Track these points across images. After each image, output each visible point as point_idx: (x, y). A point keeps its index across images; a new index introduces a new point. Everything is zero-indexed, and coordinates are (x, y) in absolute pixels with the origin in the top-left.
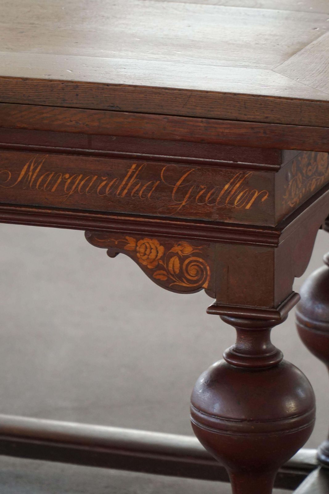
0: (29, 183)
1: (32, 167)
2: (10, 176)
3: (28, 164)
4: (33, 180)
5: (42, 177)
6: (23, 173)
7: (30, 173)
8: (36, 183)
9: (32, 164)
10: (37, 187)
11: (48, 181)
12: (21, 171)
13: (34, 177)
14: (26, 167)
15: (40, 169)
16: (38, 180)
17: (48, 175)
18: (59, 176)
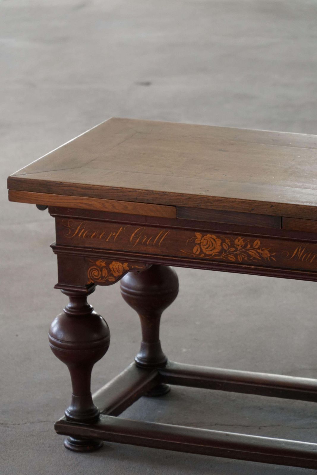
0: (299, 257)
1: (300, 250)
2: (288, 254)
3: (298, 248)
4: (300, 256)
5: (305, 255)
6: (295, 252)
7: (299, 253)
8: (302, 258)
9: (300, 248)
10: (302, 260)
11: (308, 257)
12: (294, 251)
13: (301, 255)
14: (297, 250)
15: (304, 251)
16: (303, 257)
17: (308, 254)
18: (314, 254)
